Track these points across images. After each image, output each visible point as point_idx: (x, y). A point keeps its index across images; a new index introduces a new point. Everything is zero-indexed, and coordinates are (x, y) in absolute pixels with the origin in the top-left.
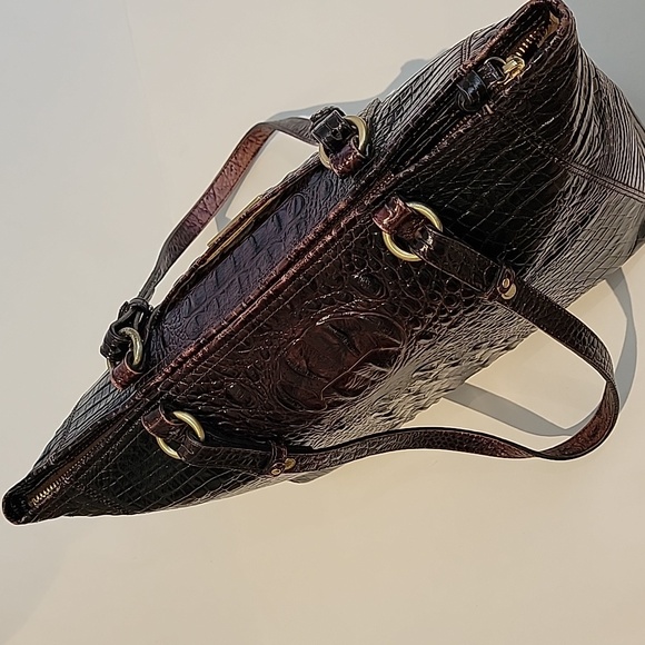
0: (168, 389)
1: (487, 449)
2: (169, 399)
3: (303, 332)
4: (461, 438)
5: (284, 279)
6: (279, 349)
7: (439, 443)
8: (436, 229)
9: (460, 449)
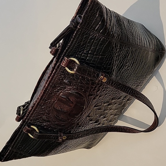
0: (29, 120)
1: (127, 131)
2: (30, 123)
3: (56, 99)
4: (119, 128)
5: (47, 85)
6: (52, 105)
7: (113, 130)
8: (78, 64)
9: (119, 131)
